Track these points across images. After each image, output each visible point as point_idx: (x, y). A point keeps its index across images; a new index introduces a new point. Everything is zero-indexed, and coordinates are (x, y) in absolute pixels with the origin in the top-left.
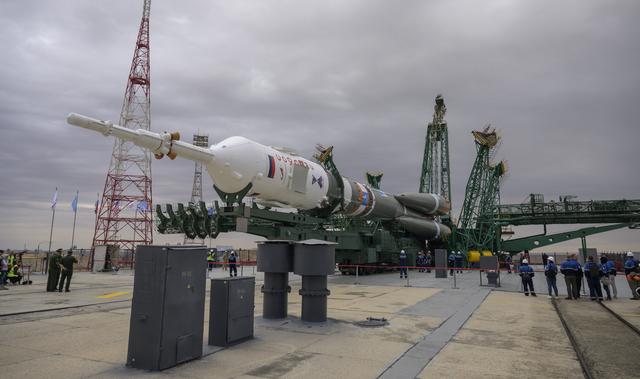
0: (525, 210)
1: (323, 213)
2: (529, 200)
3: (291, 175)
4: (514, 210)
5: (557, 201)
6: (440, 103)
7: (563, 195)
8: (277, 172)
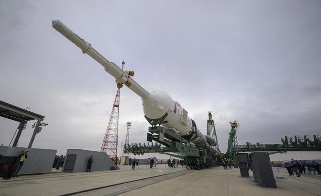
0: (245, 147)
1: (188, 137)
2: (246, 144)
3: (182, 114)
4: (242, 147)
5: (256, 144)
6: (210, 114)
7: (258, 142)
8: (177, 110)
